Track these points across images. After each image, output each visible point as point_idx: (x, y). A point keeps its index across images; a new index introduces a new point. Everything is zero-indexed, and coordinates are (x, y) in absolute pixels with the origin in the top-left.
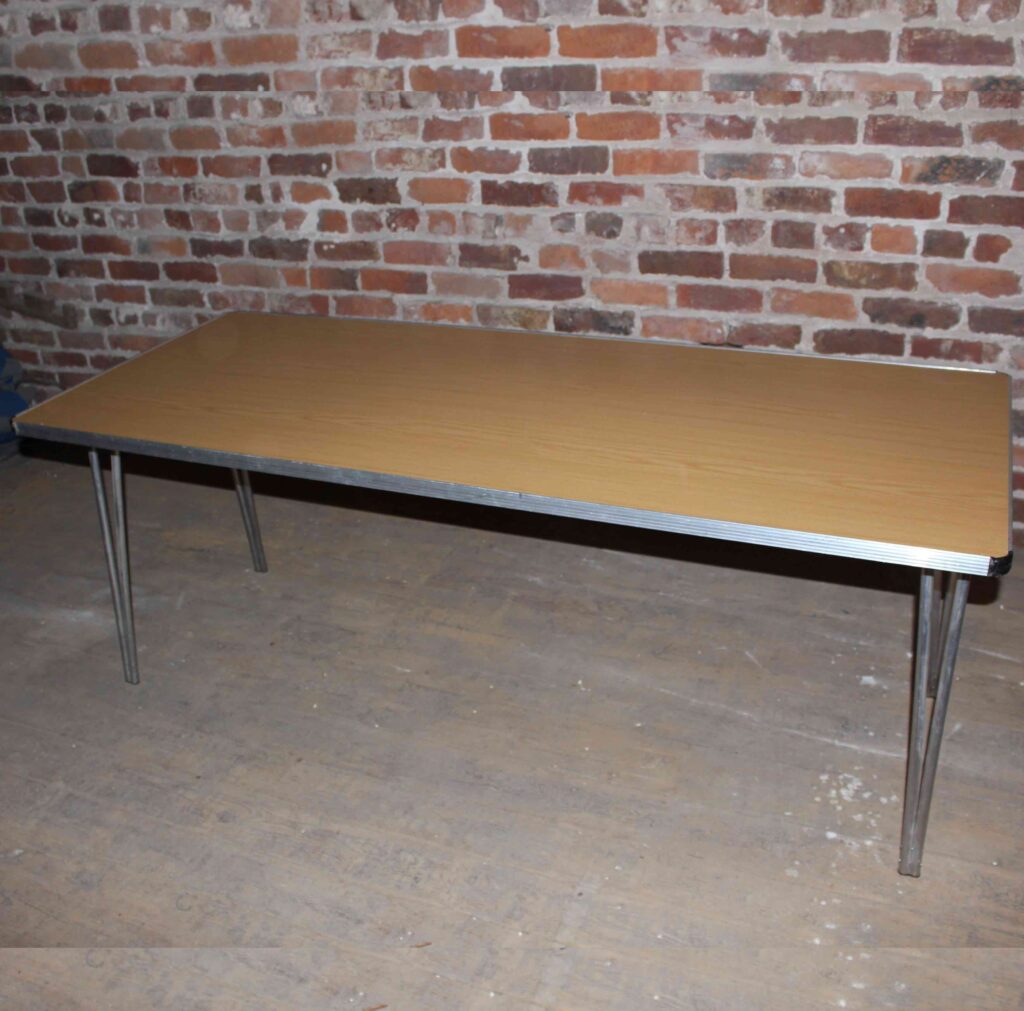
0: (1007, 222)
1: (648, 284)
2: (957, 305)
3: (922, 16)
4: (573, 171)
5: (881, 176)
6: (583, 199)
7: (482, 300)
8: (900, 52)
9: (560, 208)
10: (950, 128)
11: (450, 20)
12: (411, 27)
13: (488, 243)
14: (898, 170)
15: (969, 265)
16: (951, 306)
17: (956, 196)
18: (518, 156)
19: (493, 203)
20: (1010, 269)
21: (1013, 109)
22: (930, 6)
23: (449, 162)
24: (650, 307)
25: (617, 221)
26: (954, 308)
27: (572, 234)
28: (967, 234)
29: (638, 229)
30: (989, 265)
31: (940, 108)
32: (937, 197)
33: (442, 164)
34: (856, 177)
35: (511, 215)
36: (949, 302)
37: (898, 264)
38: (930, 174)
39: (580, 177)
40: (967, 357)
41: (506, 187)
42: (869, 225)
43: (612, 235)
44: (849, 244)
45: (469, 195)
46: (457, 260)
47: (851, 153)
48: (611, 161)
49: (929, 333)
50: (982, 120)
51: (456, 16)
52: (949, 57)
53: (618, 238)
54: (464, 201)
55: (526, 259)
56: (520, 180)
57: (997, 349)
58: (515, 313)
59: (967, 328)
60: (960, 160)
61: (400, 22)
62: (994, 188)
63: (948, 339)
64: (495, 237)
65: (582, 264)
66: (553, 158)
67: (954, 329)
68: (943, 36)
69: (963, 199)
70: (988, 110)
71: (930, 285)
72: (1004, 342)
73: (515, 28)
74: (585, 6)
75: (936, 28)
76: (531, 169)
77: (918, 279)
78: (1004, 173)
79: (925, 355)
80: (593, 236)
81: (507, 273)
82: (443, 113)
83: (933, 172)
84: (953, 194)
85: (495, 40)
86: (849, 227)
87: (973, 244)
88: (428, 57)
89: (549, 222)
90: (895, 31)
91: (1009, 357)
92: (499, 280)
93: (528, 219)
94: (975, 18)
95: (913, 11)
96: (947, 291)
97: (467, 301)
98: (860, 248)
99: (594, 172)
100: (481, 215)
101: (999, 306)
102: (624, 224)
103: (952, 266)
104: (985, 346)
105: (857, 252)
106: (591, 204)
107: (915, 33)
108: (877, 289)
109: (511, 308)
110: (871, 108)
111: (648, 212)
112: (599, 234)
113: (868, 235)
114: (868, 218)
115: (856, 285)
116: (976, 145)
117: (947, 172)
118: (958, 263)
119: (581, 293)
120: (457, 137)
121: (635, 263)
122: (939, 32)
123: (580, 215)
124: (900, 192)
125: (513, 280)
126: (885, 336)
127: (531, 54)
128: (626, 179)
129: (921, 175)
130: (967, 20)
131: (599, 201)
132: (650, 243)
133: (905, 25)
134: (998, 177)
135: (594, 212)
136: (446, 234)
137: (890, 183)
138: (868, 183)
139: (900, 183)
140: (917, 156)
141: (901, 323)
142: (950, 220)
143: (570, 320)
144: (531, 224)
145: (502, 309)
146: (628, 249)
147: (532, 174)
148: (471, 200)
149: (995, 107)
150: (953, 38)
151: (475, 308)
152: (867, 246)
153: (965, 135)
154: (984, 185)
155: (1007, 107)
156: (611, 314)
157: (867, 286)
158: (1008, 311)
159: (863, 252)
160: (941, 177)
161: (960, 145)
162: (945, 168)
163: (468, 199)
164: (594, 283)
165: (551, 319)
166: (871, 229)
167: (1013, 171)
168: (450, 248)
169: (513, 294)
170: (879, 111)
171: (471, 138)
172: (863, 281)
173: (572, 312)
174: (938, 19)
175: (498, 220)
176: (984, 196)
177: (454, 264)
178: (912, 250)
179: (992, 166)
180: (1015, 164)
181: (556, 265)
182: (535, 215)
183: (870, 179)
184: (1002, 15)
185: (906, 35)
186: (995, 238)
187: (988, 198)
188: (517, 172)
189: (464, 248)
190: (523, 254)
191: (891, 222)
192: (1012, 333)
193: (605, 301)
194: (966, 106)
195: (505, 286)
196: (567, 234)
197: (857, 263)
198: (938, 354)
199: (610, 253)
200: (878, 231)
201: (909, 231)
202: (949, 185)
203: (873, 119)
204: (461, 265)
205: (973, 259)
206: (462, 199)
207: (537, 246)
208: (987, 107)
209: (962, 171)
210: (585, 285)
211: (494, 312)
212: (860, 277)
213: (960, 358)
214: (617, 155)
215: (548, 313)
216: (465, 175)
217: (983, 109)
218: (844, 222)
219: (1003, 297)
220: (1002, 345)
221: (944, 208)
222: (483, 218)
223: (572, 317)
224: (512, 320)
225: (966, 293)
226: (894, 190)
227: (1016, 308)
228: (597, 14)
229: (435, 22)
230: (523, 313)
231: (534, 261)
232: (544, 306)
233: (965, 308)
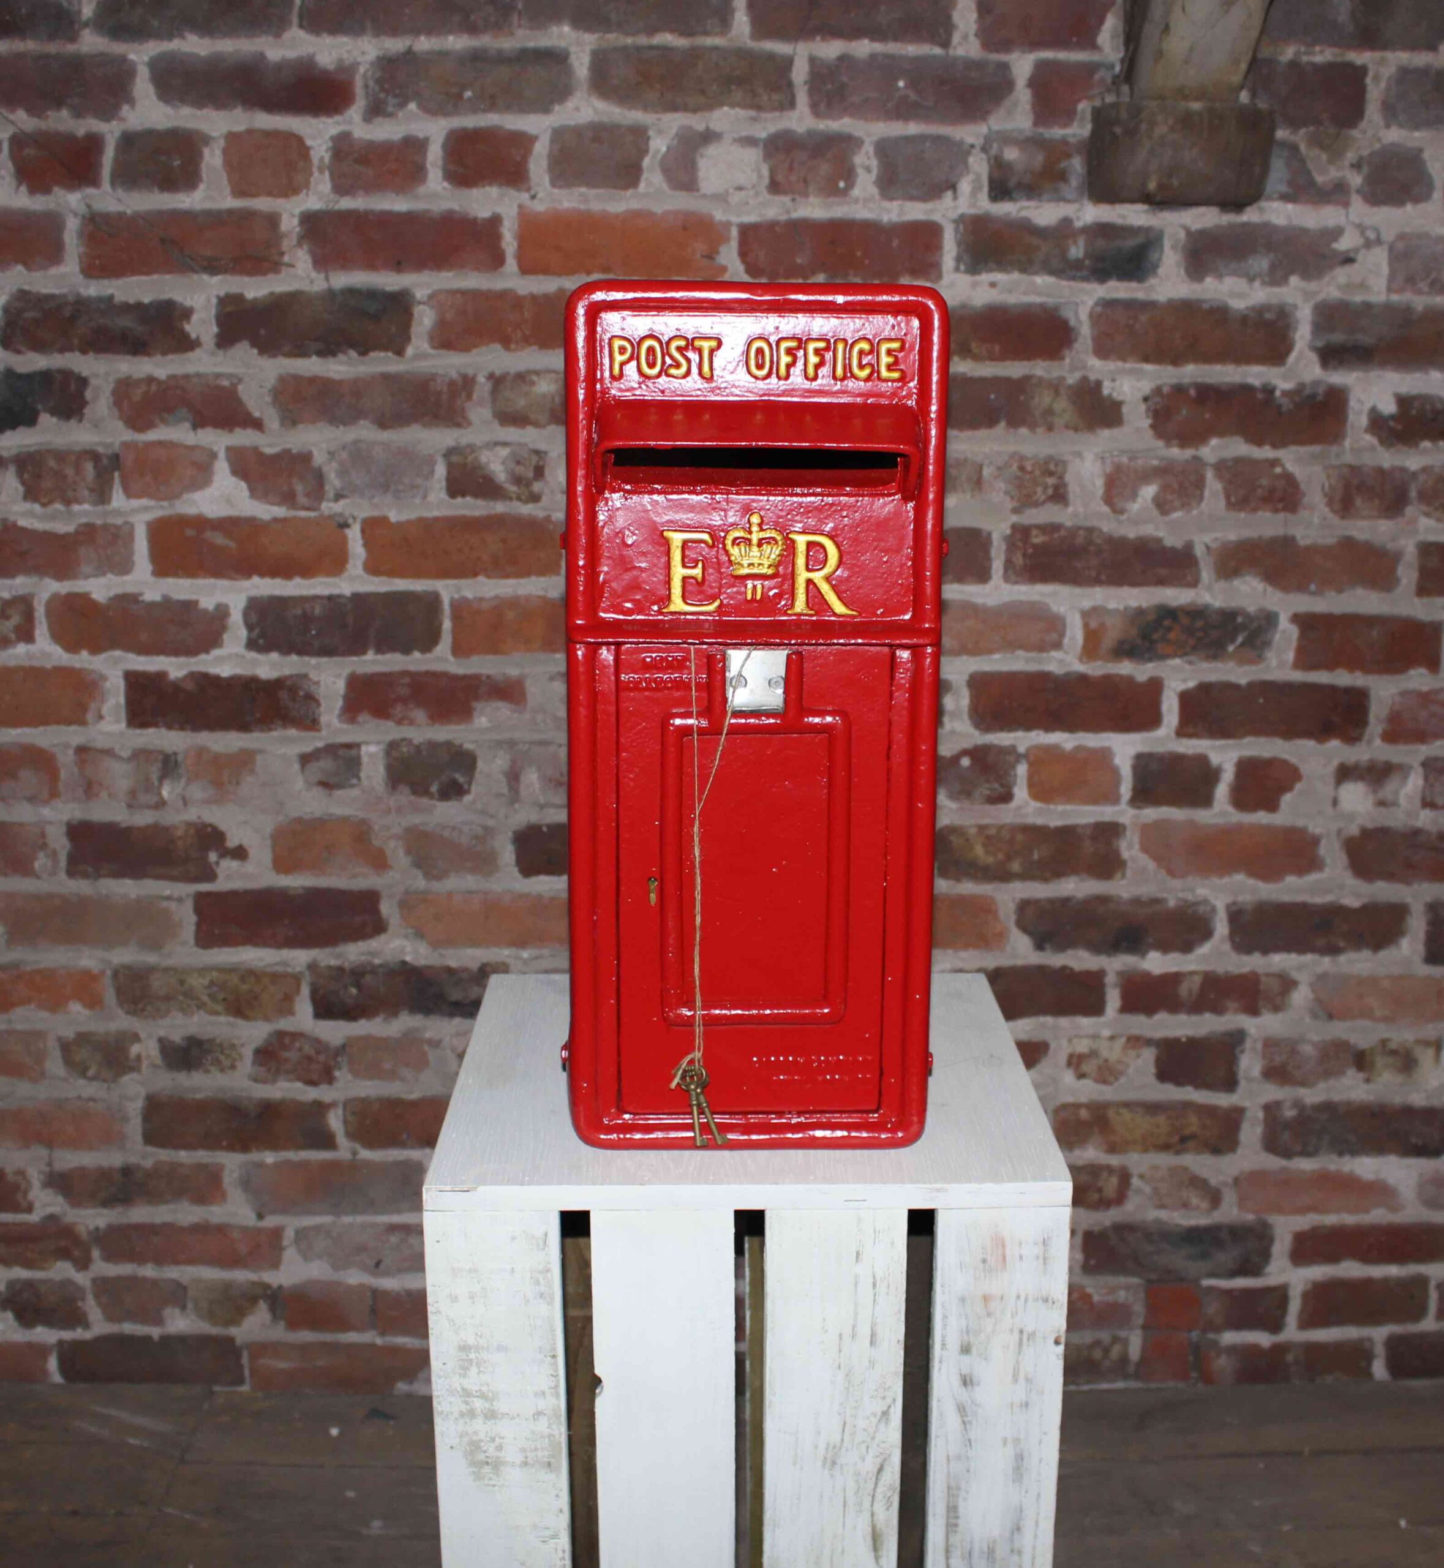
0: (1290, 733)
1: (539, 897)
2: (1205, 901)
3: (1044, 502)
4: (357, 647)
5: (1041, 648)
6: (381, 711)
7: (125, 956)
8: (1008, 564)
9: (324, 733)
10: (1173, 549)
11: (135, 503)
12: (53, 517)
13: (143, 819)
14: (1075, 634)
15: (1220, 821)
16: (1196, 904)
17: (1191, 684)
18: (222, 613)
19: (155, 725)
20: (1300, 823)
21: (1289, 515)
22: (1056, 488)
23: (42, 631)
24: (546, 952)
25: (465, 761)
26: (1201, 909)
27: (355, 792)
28: (1215, 759)
29: (513, 777)
30: (1262, 817)
31: (1155, 512)
32: (1155, 687)
33: (26, 634)
34: (990, 652)
35: (201, 751)
36: (1190, 897)
37: (1084, 826)
38: (1139, 641)
39: (371, 662)
40: (1232, 1005)
41: (190, 686)
42: (1021, 749)
43: (453, 791)
44: (984, 790)
45: (93, 706)
46: (63, 863)
47: (979, 601)
48: (447, 625)
49: (1155, 963)
50: (1232, 536)
51: (150, 496)
52: (1093, 573)
53: (467, 798)
54: (83, 723)
55: (240, 853)
56: (225, 671)
57: (1288, 984)
58: (212, 983)
59: (1227, 947)
60: (1196, 613)
61: (28, 506)
62: (1262, 666)
63: (1192, 973)
64: (161, 804)
65: (379, 862)
66: (306, 619)
67: (1204, 949)
68: (1080, 540)
69: (1205, 688)
70: (1242, 515)
71: (1151, 865)
72: (1300, 968)
73: (275, 520)
74: (419, 481)
75: (1069, 524)
76: (251, 645)
77: (1125, 854)
78: (1277, 637)
79: (1150, 1010)
80: (404, 796)
81: (191, 889)
82: (31, 514)
83: (1145, 636)
84: (1185, 680)
85: (232, 544)
86: (978, 754)
87: (1228, 776)
88: (87, 577)
89: (296, 766)
90: (999, 529)
91: (1311, 996)
92: (173, 906)
93: (244, 761)
94: (1135, 507)
95: (1028, 496)
96: (1183, 876)
97: (88, 959)
98: (1006, 797)
99: (407, 651)
100: (126, 754)
101: (1286, 898)
102: (480, 764)
103: (1192, 823)
104: (1263, 979)
105: (1003, 806)
106: (399, 722)
107: (1034, 532)
108: (1045, 880)
109: (203, 971)
110: (1015, 511)
111: (537, 737)
112: (420, 789)
113: (1022, 770)
114: (1020, 734)
115: (1002, 875)
116: (1222, 584)
117: (1172, 636)
118: (1202, 816)
119: (379, 927)
120: (63, 569)
121: (507, 854)
122: (1074, 531)
123: (373, 749)
124: (1083, 678)
125: (205, 905)
126: (1065, 975)
127: (307, 571)
128: (481, 665)
129: (1121, 643)
130: (1122, 512)
131: (420, 715)
132: (542, 807)
133: (1015, 518)
134: (1267, 644)
135: (409, 742)
136: (32, 799)
137: (1061, 661)
138: (1018, 662)
139: (1081, 660)
140: (1112, 605)
141: (1097, 948)
142: (1181, 732)
143: (354, 991)
144: (252, 771)
145: (180, 974)
146: (491, 823)
147: (253, 655)
148: (101, 717)
149: (1255, 510)
150: (1099, 541)
151: (109, 973)
152: (1021, 792)
153: (1202, 564)
154: (1241, 662)
155: (1276, 511)
156: (450, 971)
157: (1024, 876)
158: (1304, 906)
159: (1013, 804)
160: (1160, 648)
161: (1194, 583)
162: (1169, 629)
163: (90, 717)
164: (407, 904)
165: (305, 991)
166: (1026, 756)
167: (1294, 631)
168: (43, 835)
169: (206, 938)
170: (1035, 516)
171: (100, 572)
172: (1016, 866)
173: (358, 974)
174: (1070, 509)
175: (169, 765)
176: (1243, 681)
177: (53, 873)
178: (1112, 798)
179: (1255, 624)
180: (1296, 618)
181: (316, 866)
182: (261, 751)
183: (1020, 653)
184: (1177, 503)
185: (1018, 536)
186: (1271, 763)
187: (1251, 685)
188: (216, 652)
189: (78, 832)
190: (232, 843)
191: (1064, 740)
192: (1313, 950)
193: (436, 944)
194: (1203, 505)
195: (188, 918)
196: (338, 793)
197: (1001, 827)
198: (1174, 1006)
199: (446, 833)
200: (1040, 759)
201: (1104, 756)
202: (1177, 661)
203: (1021, 533)
204: (71, 873)
205: (1230, 809)
206: (77, 716)
207: (269, 824)
208: (1239, 510)
209: (1200, 634)
210: (387, 908)
211: (157, 983)
212: (1009, 858)
213: (1218, 1010)
214: (460, 609)
215: (297, 978)
216: (84, 660)
217: (1234, 514)
218: (967, 744)
219: (1291, 880)
220: (1295, 975)
221: (1170, 709)
222: (129, 760)
223: (358, 986)
224: (205, 999)
225: (1221, 876)
226: (1068, 674)
227: (1318, 900)
228: (443, 495)
229: (109, 508)
230: (235, 980)
231: (261, 856)
232: (285, 963)
233: (1220, 904)
